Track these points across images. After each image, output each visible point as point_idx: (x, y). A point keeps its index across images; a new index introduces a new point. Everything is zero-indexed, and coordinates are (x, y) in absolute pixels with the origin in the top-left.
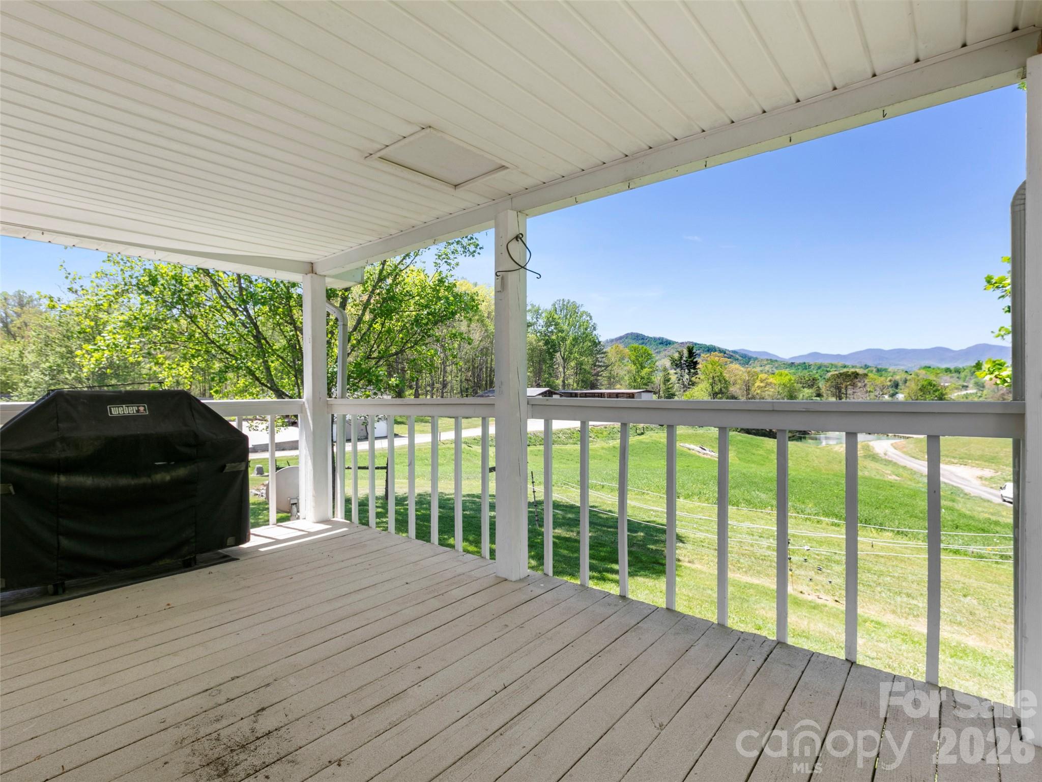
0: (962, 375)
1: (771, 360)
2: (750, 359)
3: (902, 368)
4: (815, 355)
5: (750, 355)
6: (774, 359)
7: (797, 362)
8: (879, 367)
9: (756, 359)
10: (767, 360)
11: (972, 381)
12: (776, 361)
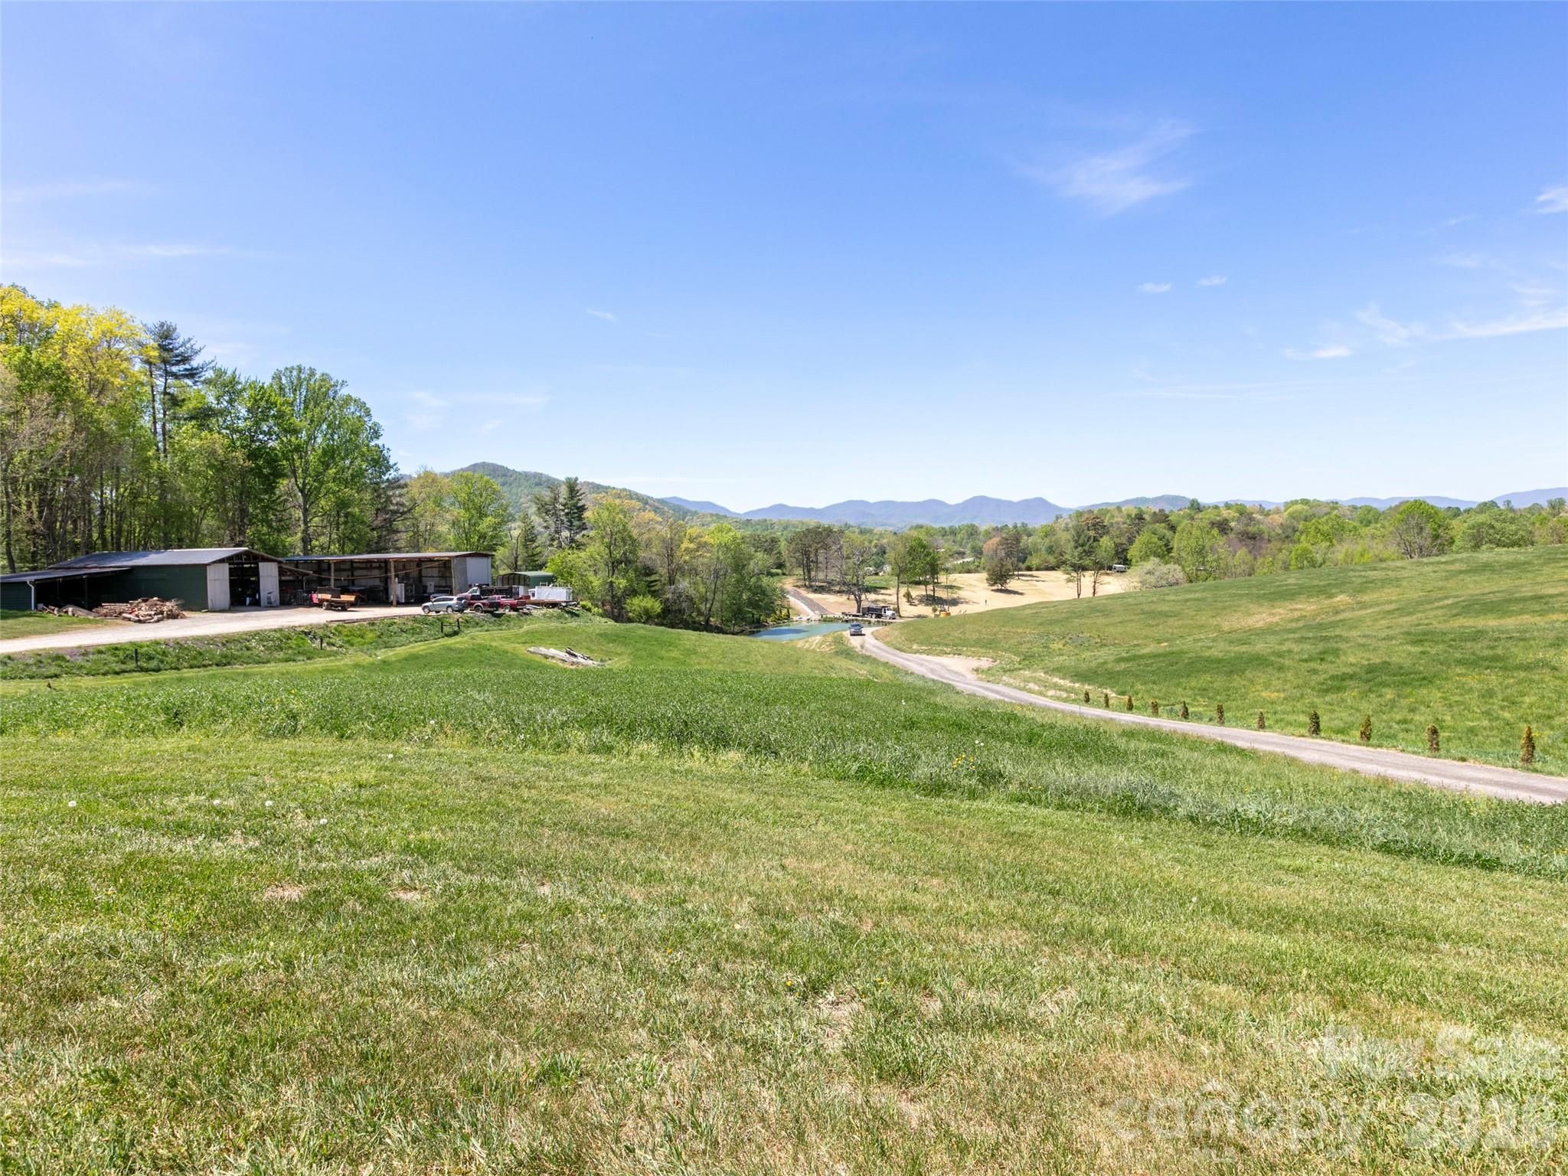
0: (958, 538)
1: (717, 515)
2: (686, 513)
3: (891, 529)
4: (780, 508)
5: (687, 507)
6: (722, 513)
7: (755, 518)
8: (863, 527)
9: (696, 513)
10: (712, 515)
11: (969, 546)
12: (725, 517)
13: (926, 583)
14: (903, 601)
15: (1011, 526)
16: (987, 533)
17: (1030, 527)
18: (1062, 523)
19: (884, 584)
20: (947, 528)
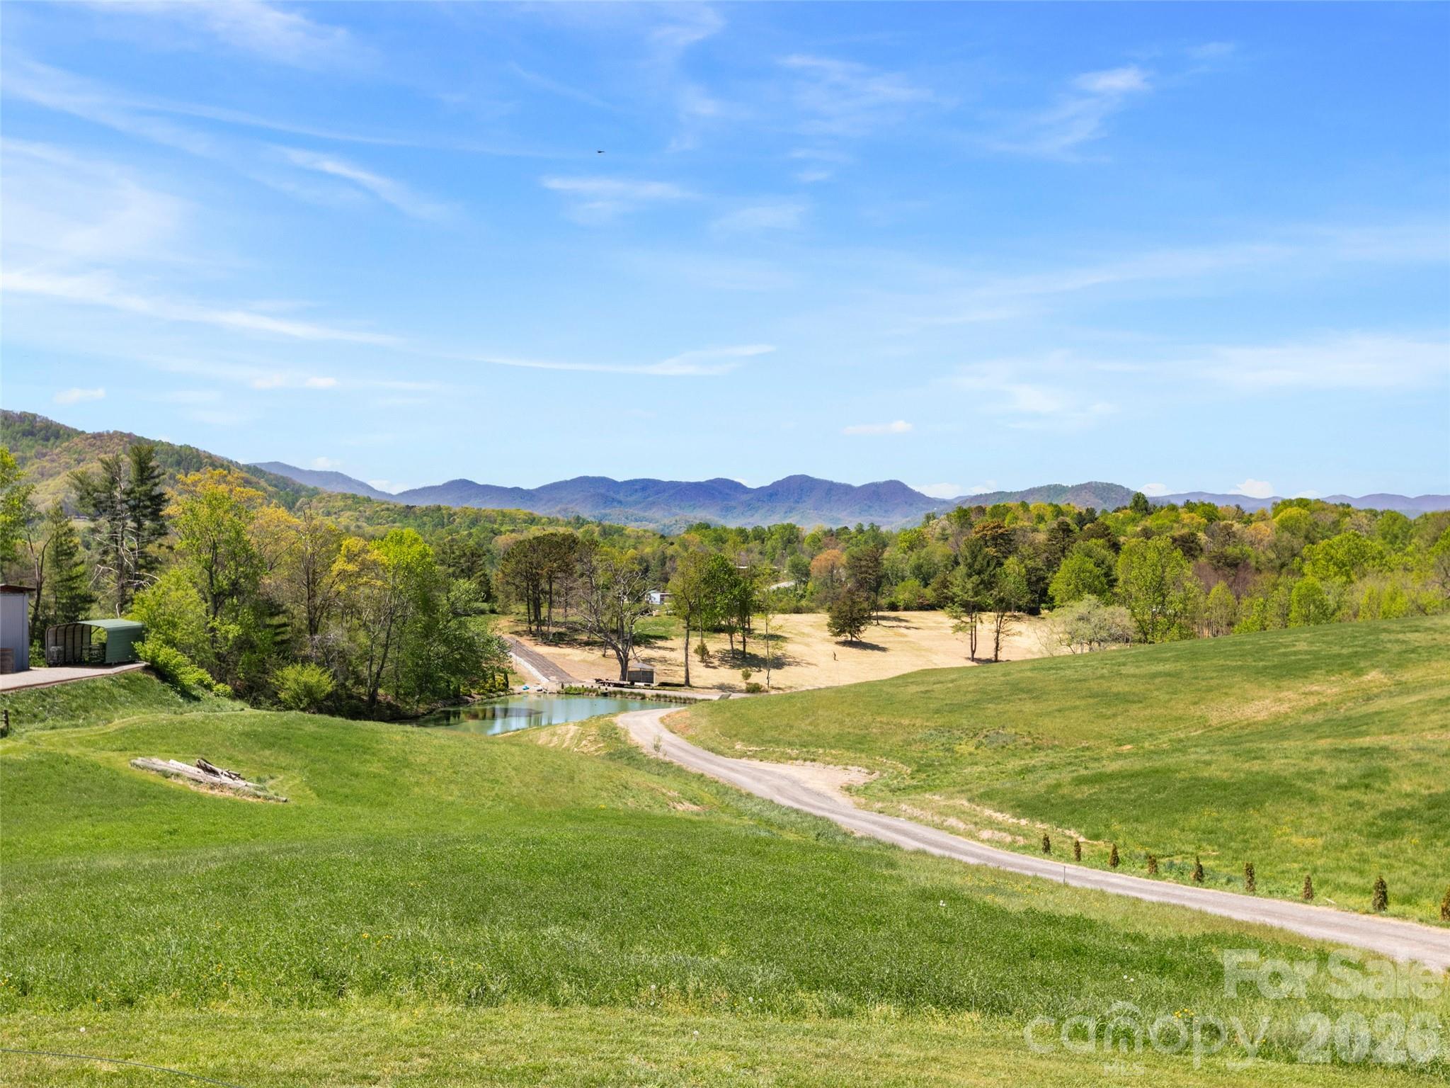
0: (769, 545)
1: (354, 497)
2: (298, 491)
3: (651, 526)
4: (463, 487)
5: (299, 480)
6: (362, 494)
7: (422, 503)
8: (606, 523)
9: (314, 493)
10: (345, 497)
11: (788, 561)
12: (369, 500)
13: (730, 630)
14: (695, 659)
15: (853, 529)
16: (816, 540)
17: (884, 529)
18: (937, 526)
19: (660, 631)
20: (749, 529)
